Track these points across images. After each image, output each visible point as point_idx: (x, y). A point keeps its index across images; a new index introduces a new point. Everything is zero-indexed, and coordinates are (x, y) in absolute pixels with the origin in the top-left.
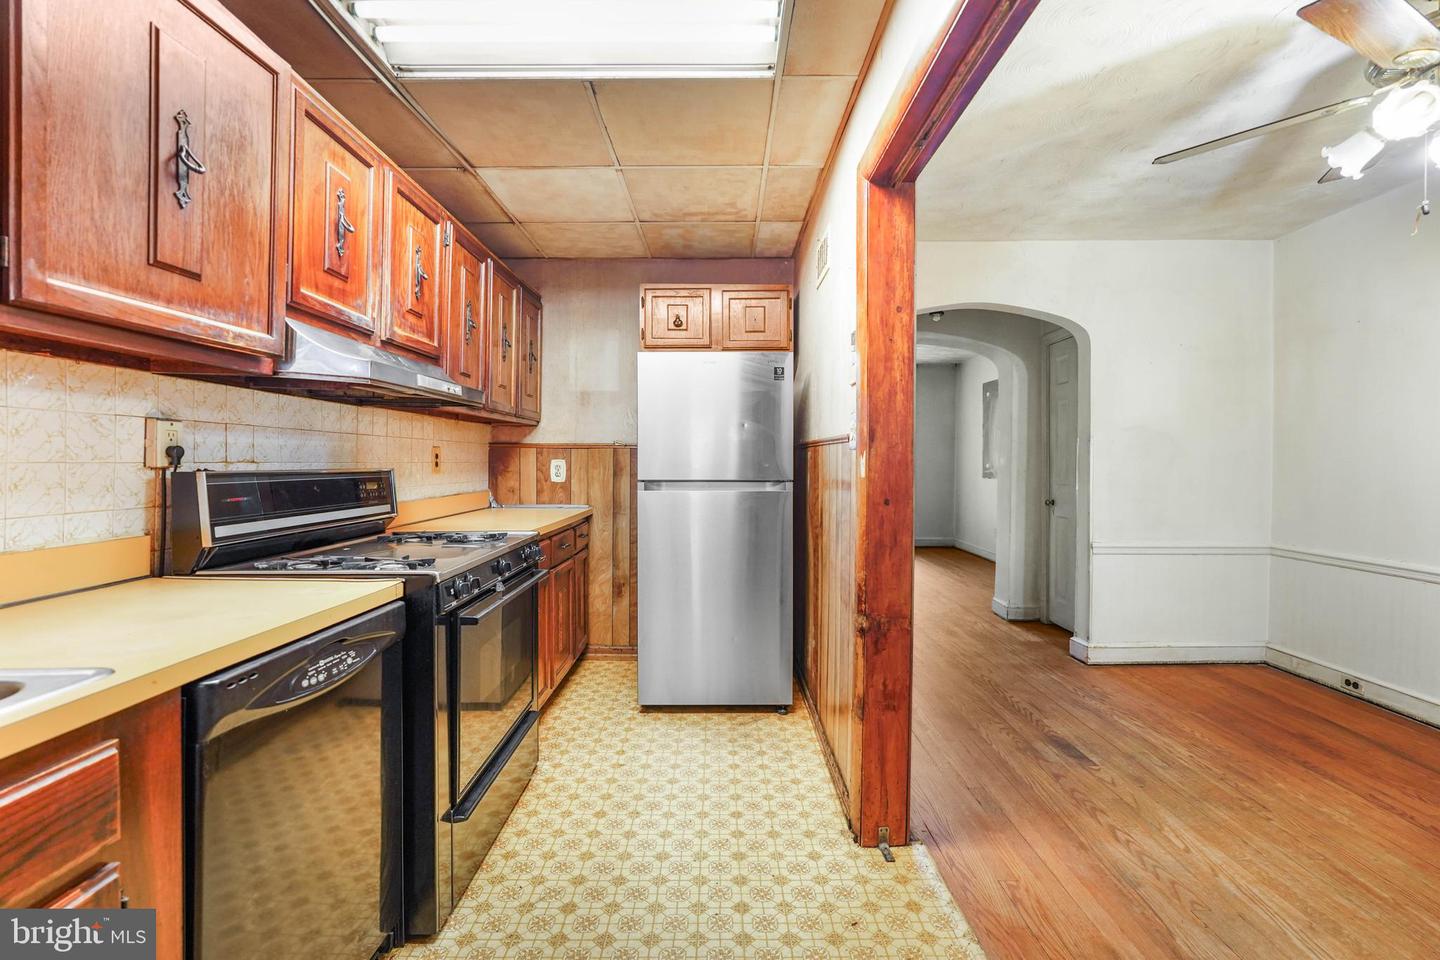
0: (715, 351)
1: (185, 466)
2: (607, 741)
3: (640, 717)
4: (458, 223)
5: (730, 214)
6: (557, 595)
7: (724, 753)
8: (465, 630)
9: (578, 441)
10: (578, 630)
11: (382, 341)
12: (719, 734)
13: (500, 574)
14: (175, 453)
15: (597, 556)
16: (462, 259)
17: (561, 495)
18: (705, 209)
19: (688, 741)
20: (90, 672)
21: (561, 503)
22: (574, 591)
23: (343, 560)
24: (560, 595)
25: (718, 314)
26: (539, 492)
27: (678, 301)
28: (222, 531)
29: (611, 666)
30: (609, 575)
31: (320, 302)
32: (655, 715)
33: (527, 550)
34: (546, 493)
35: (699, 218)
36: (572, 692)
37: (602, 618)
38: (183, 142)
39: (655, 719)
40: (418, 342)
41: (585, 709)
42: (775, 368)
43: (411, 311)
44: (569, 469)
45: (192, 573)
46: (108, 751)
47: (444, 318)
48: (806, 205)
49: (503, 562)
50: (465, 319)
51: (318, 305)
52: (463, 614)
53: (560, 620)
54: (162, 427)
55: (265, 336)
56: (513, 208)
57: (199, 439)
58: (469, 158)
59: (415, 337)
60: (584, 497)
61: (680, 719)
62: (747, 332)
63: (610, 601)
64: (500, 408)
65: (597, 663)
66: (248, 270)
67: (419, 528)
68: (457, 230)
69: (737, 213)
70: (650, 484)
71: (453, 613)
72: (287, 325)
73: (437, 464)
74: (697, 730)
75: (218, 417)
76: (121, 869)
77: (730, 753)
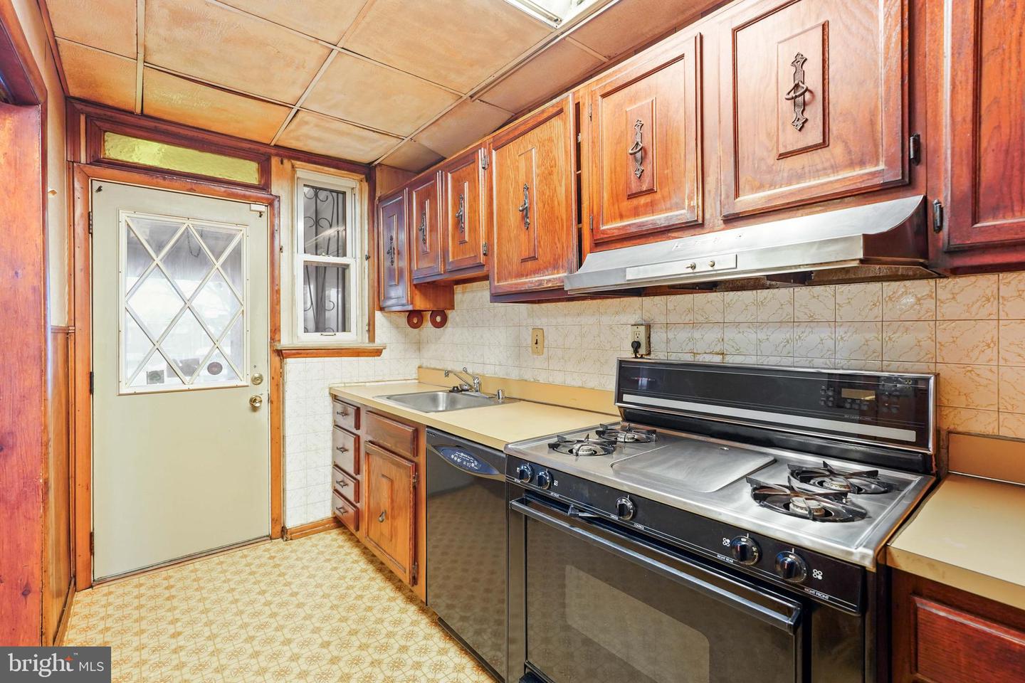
1: (660, 354)
14: (635, 346)
43: (785, 155)
51: (616, 231)
54: (633, 330)
75: (687, 319)
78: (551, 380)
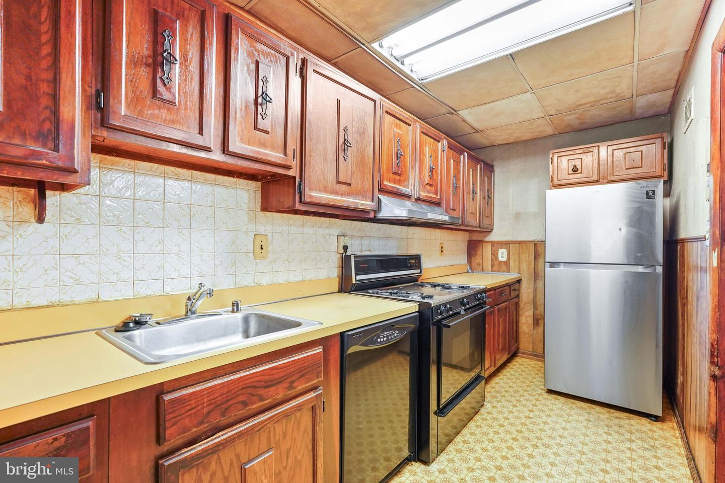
0: (603, 183)
1: (348, 253)
2: (524, 402)
3: (546, 395)
4: (450, 139)
5: (611, 98)
6: (499, 321)
7: (600, 431)
8: (444, 329)
9: (514, 239)
10: (512, 340)
11: (415, 199)
12: (599, 419)
13: (464, 306)
14: (345, 248)
15: (524, 302)
16: (451, 156)
17: (504, 267)
18: (592, 99)
19: (576, 417)
20: (317, 323)
21: (504, 272)
22: (509, 320)
23: (398, 292)
24: (501, 320)
25: (604, 160)
26: (492, 266)
27: (575, 156)
28: (359, 277)
29: (532, 363)
30: (531, 312)
31: (390, 186)
32: (556, 396)
33: (479, 295)
34: (496, 266)
35: (588, 105)
36: (507, 372)
37: (527, 336)
38: (346, 137)
39: (555, 399)
40: (431, 197)
41: (513, 382)
42: (647, 192)
43: (428, 184)
44: (508, 254)
45: (350, 293)
46: (319, 350)
47: (443, 184)
48: (676, 77)
49: (465, 300)
50: (453, 184)
51: (390, 188)
52: (444, 322)
53: (501, 333)
54: (342, 238)
55: (371, 203)
56: (477, 125)
57: (353, 242)
58: (454, 108)
59: (430, 195)
60: (517, 270)
61: (572, 403)
62: (626, 169)
63: (531, 327)
64: (471, 224)
65: (523, 360)
66: (366, 179)
67: (431, 281)
68: (449, 143)
69: (616, 96)
70: (553, 264)
71: (440, 321)
72: (379, 198)
73: (442, 251)
74: (583, 412)
75: (359, 234)
76: (323, 389)
77: (606, 433)
78: (275, 281)
